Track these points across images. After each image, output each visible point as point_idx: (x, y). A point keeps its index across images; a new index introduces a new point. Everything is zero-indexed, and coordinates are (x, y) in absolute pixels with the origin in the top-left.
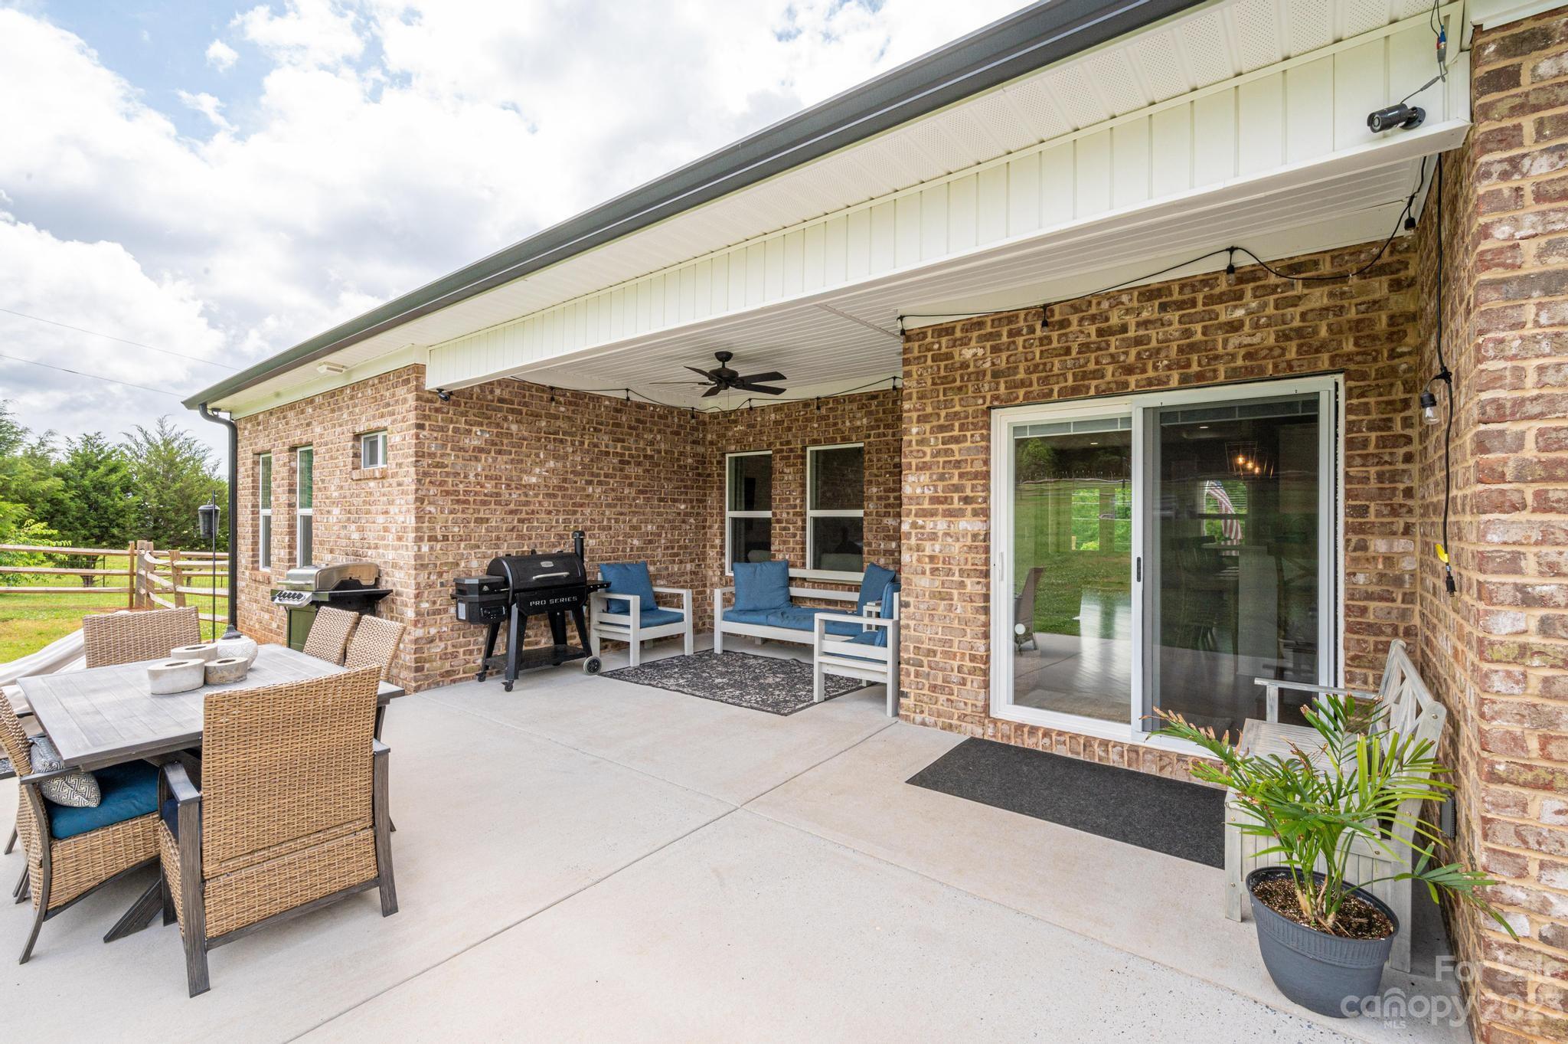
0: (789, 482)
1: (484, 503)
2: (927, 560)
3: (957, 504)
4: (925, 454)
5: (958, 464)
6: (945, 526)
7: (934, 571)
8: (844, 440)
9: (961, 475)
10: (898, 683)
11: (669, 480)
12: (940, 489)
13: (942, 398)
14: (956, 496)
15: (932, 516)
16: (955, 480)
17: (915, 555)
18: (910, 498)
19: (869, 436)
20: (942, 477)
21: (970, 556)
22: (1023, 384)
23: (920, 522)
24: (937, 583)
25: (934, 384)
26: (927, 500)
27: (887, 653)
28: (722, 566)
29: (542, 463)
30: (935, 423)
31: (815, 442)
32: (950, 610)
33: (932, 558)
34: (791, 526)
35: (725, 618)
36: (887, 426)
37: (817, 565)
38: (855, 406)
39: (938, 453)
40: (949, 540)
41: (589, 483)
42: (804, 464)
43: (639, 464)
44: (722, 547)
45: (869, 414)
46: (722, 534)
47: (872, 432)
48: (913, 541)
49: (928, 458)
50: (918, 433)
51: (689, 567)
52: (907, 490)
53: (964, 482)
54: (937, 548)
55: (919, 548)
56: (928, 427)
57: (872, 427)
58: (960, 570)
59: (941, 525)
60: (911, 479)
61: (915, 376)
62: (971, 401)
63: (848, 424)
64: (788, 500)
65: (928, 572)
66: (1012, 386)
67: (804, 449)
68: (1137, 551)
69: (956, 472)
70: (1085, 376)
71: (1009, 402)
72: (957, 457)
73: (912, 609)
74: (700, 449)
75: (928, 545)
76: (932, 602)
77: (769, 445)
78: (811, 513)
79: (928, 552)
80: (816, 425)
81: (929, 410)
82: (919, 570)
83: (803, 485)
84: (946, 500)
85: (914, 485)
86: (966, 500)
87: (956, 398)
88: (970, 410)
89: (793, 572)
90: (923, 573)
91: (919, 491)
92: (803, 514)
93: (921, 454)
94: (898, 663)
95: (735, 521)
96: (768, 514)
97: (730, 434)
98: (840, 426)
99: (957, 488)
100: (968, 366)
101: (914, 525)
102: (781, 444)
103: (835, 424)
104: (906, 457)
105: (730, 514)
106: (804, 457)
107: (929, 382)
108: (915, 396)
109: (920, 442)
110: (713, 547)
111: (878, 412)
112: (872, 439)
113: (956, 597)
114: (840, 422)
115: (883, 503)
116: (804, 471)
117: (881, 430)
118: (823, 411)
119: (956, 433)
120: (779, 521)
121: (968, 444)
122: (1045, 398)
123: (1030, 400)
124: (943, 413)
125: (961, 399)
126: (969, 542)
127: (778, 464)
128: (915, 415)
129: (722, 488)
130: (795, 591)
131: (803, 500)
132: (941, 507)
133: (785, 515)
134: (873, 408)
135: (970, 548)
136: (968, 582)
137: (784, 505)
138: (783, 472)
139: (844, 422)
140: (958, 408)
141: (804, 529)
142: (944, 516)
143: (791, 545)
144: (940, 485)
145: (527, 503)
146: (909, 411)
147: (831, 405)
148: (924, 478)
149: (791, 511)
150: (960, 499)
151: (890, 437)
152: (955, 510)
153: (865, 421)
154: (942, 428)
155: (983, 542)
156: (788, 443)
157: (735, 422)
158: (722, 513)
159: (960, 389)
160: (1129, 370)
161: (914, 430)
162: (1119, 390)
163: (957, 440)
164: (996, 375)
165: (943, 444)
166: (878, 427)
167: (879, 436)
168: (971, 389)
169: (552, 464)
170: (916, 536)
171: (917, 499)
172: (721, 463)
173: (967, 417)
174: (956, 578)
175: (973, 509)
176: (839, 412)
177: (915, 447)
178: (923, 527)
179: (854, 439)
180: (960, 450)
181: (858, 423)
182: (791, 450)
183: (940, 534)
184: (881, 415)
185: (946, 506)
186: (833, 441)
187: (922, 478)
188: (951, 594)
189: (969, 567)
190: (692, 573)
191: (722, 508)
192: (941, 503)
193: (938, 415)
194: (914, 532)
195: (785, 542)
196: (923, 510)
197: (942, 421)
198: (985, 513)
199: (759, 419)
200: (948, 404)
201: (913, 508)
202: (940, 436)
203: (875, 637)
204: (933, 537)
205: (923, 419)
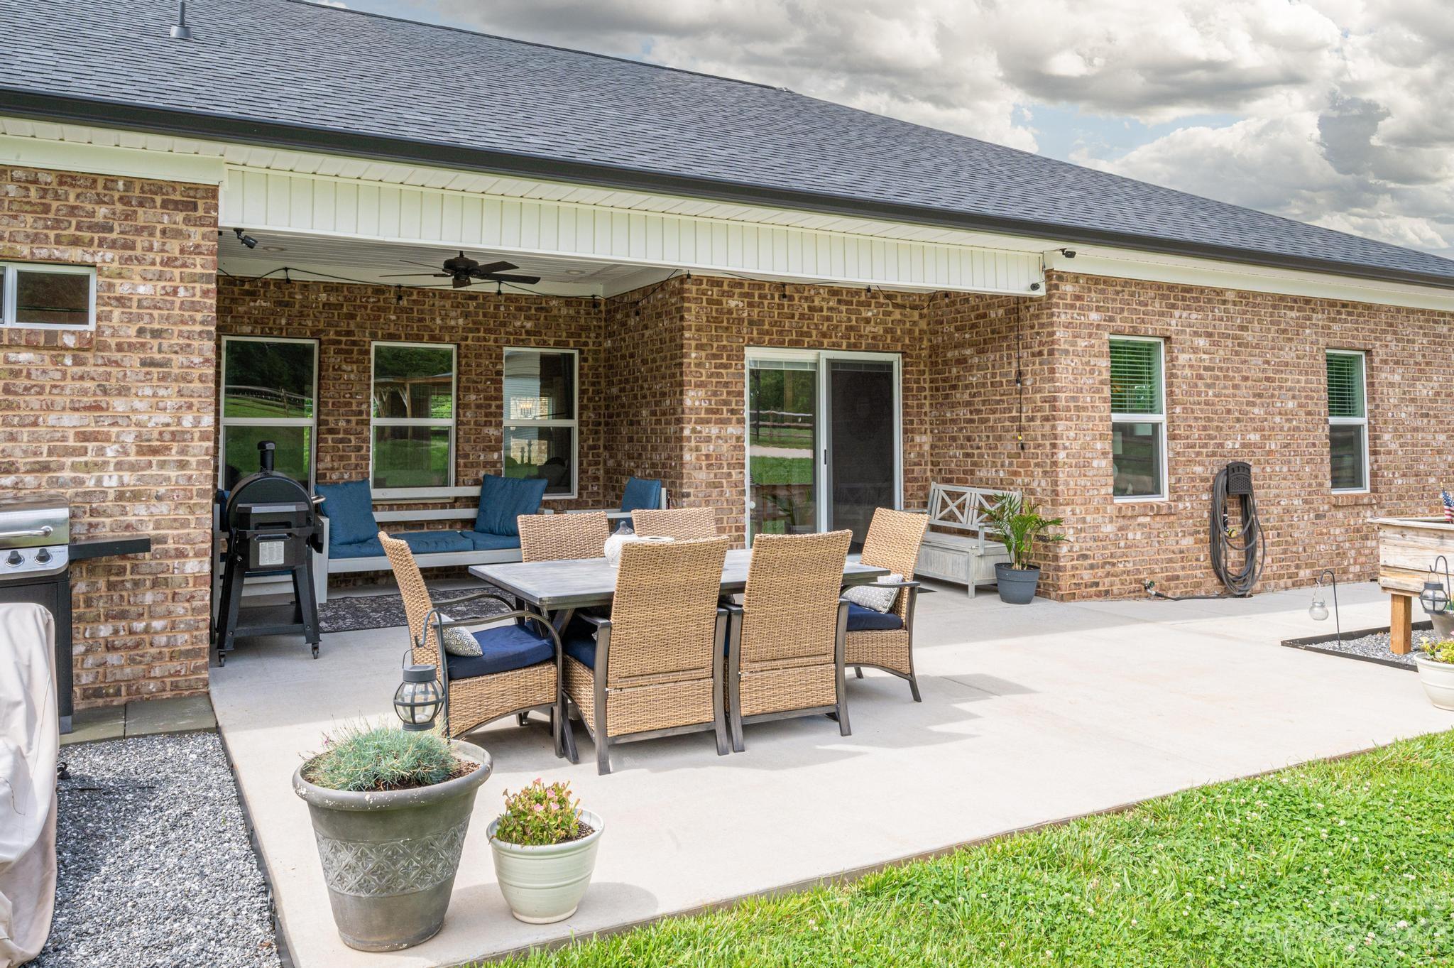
0: (349, 382)
2: (704, 458)
3: (726, 415)
4: (701, 374)
5: (726, 384)
6: (717, 431)
7: (709, 466)
8: (433, 339)
9: (728, 393)
12: (713, 403)
13: (713, 333)
14: (725, 408)
15: (708, 423)
16: (724, 397)
17: (694, 454)
18: (691, 409)
19: (466, 339)
20: (715, 394)
21: (735, 453)
22: (768, 333)
23: (699, 428)
24: (712, 476)
25: (708, 321)
26: (703, 411)
30: (709, 352)
31: (385, 337)
32: (721, 495)
33: (708, 456)
34: (352, 438)
36: (487, 331)
38: (448, 304)
39: (712, 375)
40: (720, 441)
42: (365, 361)
45: (466, 315)
47: (471, 335)
48: (693, 444)
49: (703, 378)
50: (696, 358)
52: (688, 402)
53: (731, 398)
54: (711, 448)
55: (697, 449)
56: (703, 354)
57: (471, 330)
58: (728, 464)
59: (714, 430)
60: (691, 393)
61: (693, 313)
62: (735, 339)
63: (438, 321)
64: (349, 404)
65: (704, 467)
66: (761, 333)
67: (370, 344)
68: (825, 448)
69: (725, 390)
70: (802, 334)
71: (759, 344)
72: (725, 379)
73: (692, 498)
75: (704, 447)
76: (709, 490)
77: (315, 333)
78: (376, 422)
79: (704, 452)
80: (393, 317)
81: (704, 341)
82: (698, 466)
83: (366, 387)
84: (717, 412)
85: (693, 398)
86: (732, 412)
87: (724, 335)
88: (734, 345)
90: (701, 468)
91: (697, 403)
92: (364, 424)
93: (698, 375)
95: (232, 430)
97: (242, 309)
98: (428, 322)
99: (726, 403)
100: (732, 313)
101: (694, 431)
102: (338, 333)
103: (422, 320)
104: (687, 376)
105: (226, 422)
106: (365, 353)
107: (705, 319)
108: (693, 328)
109: (699, 365)
111: (477, 314)
112: (469, 342)
113: (725, 485)
114: (428, 318)
115: (483, 411)
117: (482, 334)
118: (404, 303)
119: (724, 361)
120: (332, 432)
121: (733, 370)
122: (780, 344)
123: (772, 344)
124: (715, 345)
125: (727, 337)
126: (734, 442)
127: (330, 359)
128: (693, 343)
131: (366, 405)
132: (714, 416)
133: (342, 424)
134: (471, 308)
135: (735, 447)
136: (733, 472)
137: (342, 410)
138: (340, 369)
139: (433, 319)
140: (725, 343)
141: (366, 440)
142: (716, 423)
143: (353, 461)
144: (714, 399)
146: (689, 339)
147: (415, 297)
148: (702, 393)
149: (354, 419)
150: (728, 411)
151: (491, 343)
152: (725, 419)
153: (461, 321)
154: (715, 356)
155: (742, 443)
156: (349, 333)
157: (253, 294)
159: (727, 328)
160: (824, 335)
161: (693, 355)
162: (818, 346)
163: (725, 366)
164: (751, 323)
165: (715, 368)
166: (478, 330)
167: (478, 339)
168: (734, 330)
170: (695, 438)
171: (696, 410)
173: (732, 350)
174: (725, 470)
175: (738, 419)
176: (426, 306)
177: (693, 368)
178: (700, 432)
179: (447, 339)
180: (727, 374)
181: (453, 323)
182: (354, 343)
183: (714, 437)
184: (481, 317)
185: (718, 416)
186: (419, 338)
187: (700, 394)
188: (721, 483)
189: (734, 461)
192: (715, 413)
193: (712, 346)
194: (693, 436)
195: (341, 458)
196: (701, 418)
197: (714, 351)
199: (298, 297)
200: (719, 338)
201: (693, 417)
202: (713, 362)
204: (708, 440)
205: (699, 347)
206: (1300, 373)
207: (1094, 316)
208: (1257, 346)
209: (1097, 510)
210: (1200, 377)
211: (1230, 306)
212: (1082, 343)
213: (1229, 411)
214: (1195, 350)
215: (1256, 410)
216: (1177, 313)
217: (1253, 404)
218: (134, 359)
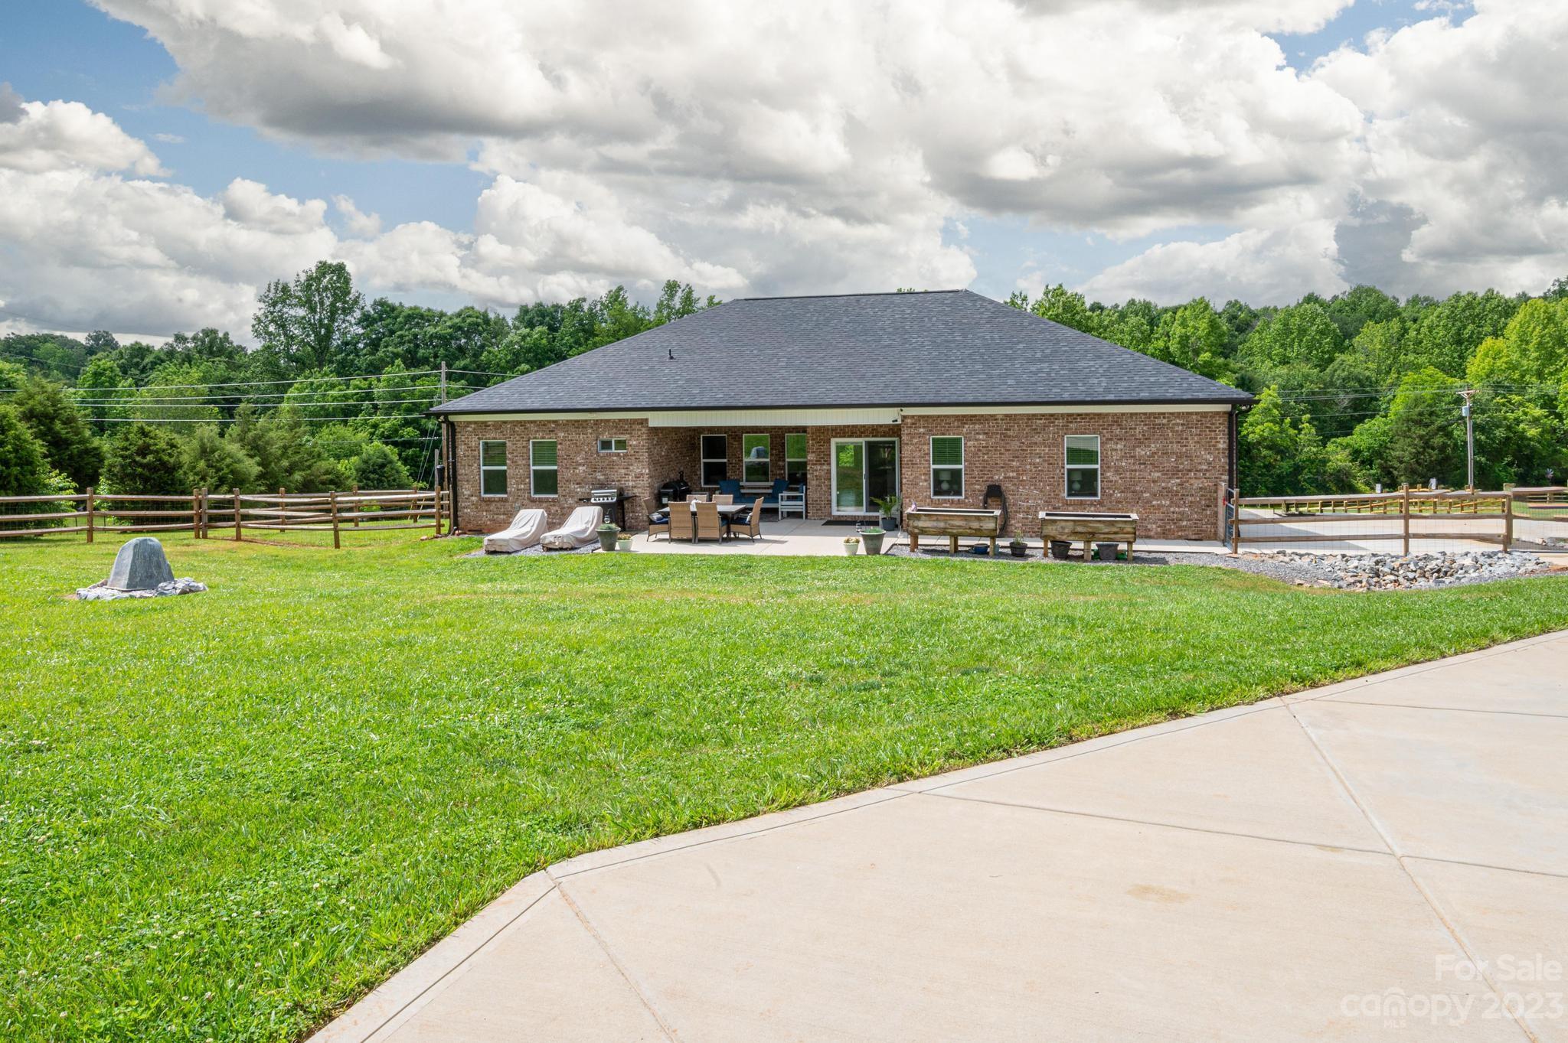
0: (736, 448)
1: (658, 463)
2: (813, 478)
3: (821, 462)
5: (821, 452)
7: (816, 480)
8: (761, 432)
10: (807, 512)
11: (687, 448)
12: (818, 458)
13: (818, 434)
14: (822, 460)
15: (815, 465)
16: (821, 456)
17: (811, 476)
20: (817, 455)
21: (826, 475)
22: (839, 433)
24: (818, 483)
25: (816, 430)
26: (814, 461)
27: (803, 503)
28: (700, 483)
30: (816, 441)
31: (747, 433)
32: (821, 490)
33: (816, 477)
34: (737, 465)
37: (747, 481)
39: (817, 449)
40: (820, 471)
41: (672, 453)
42: (742, 441)
43: (678, 444)
44: (700, 474)
46: (700, 469)
48: (811, 472)
49: (814, 450)
50: (811, 443)
52: (809, 458)
53: (824, 457)
54: (816, 474)
55: (812, 474)
56: (814, 442)
58: (823, 479)
59: (819, 467)
60: (810, 455)
62: (826, 436)
64: (736, 455)
66: (836, 433)
67: (742, 435)
68: (864, 473)
69: (822, 454)
70: (852, 433)
71: (835, 437)
72: (822, 450)
73: (810, 491)
75: (814, 473)
76: (815, 488)
77: (723, 434)
78: (745, 459)
79: (814, 475)
81: (814, 437)
82: (812, 480)
83: (742, 449)
84: (818, 461)
85: (811, 457)
86: (824, 461)
87: (822, 435)
88: (826, 438)
89: (741, 484)
92: (742, 461)
93: (812, 449)
94: (806, 505)
95: (706, 464)
96: (724, 460)
99: (821, 458)
101: (811, 467)
102: (732, 432)
104: (808, 449)
105: (703, 461)
106: (742, 438)
108: (810, 433)
110: (696, 475)
112: (773, 432)
113: (822, 486)
115: (778, 456)
116: (742, 443)
119: (822, 444)
120: (731, 463)
121: (825, 447)
122: (844, 437)
123: (840, 437)
124: (818, 439)
126: (826, 471)
127: (729, 441)
128: (811, 438)
129: (699, 449)
130: (743, 491)
131: (742, 455)
132: (817, 463)
133: (734, 461)
135: (826, 473)
136: (826, 482)
137: (734, 457)
138: (732, 444)
140: (822, 437)
141: (742, 466)
142: (819, 465)
143: (738, 472)
148: (814, 455)
149: (737, 458)
151: (780, 433)
154: (818, 442)
155: (829, 472)
156: (735, 432)
158: (699, 460)
159: (823, 433)
160: (862, 432)
162: (860, 436)
163: (820, 446)
164: (830, 431)
168: (826, 433)
170: (811, 470)
171: (811, 461)
172: (699, 440)
173: (825, 440)
174: (823, 481)
175: (827, 464)
177: (811, 447)
178: (813, 468)
179: (766, 432)
180: (823, 448)
182: (736, 435)
183: (818, 470)
189: (826, 478)
191: (699, 458)
195: (734, 471)
196: (813, 464)
198: (829, 464)
200: (820, 436)
201: (811, 464)
202: (818, 444)
203: (799, 498)
204: (816, 470)
205: (813, 440)
206: (1045, 447)
207: (922, 430)
208: (1016, 436)
209: (921, 501)
210: (980, 451)
211: (999, 421)
212: (915, 441)
213: (997, 464)
214: (977, 440)
215: (1014, 463)
216: (967, 426)
217: (1013, 461)
218: (633, 458)
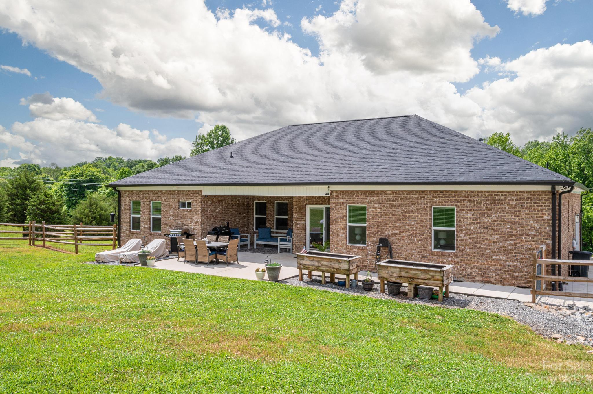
0: (270, 209)
1: (210, 216)
3: (301, 219)
5: (301, 213)
7: (298, 230)
8: (283, 201)
9: (302, 215)
10: (292, 248)
11: (241, 208)
20: (299, 215)
21: (303, 227)
22: (310, 202)
24: (298, 232)
25: (298, 200)
26: (297, 218)
27: (290, 243)
28: (253, 229)
29: (219, 207)
31: (277, 201)
32: (300, 236)
34: (271, 220)
35: (257, 240)
37: (277, 229)
40: (300, 225)
41: (227, 210)
42: (274, 205)
43: (236, 205)
44: (253, 224)
46: (253, 221)
47: (290, 200)
49: (297, 212)
51: (246, 229)
52: (294, 216)
54: (298, 226)
55: (296, 226)
56: (297, 207)
58: (302, 229)
59: (299, 222)
60: (294, 214)
61: (295, 199)
62: (304, 204)
63: (284, 197)
67: (274, 202)
68: (324, 227)
70: (318, 202)
71: (308, 204)
73: (294, 236)
74: (248, 200)
76: (297, 235)
77: (266, 201)
78: (276, 217)
82: (296, 229)
83: (274, 210)
84: (300, 218)
85: (295, 216)
86: (303, 219)
89: (272, 230)
92: (274, 217)
94: (292, 244)
95: (256, 218)
96: (265, 216)
97: (256, 197)
98: (282, 198)
99: (301, 217)
100: (303, 198)
104: (294, 211)
105: (255, 216)
106: (274, 204)
109: (296, 209)
110: (251, 224)
116: (274, 207)
120: (268, 218)
122: (313, 204)
123: (311, 204)
124: (299, 205)
125: (302, 203)
126: (303, 225)
127: (268, 205)
129: (253, 210)
130: (272, 234)
131: (274, 214)
132: (299, 220)
136: (303, 231)
137: (269, 214)
138: (269, 207)
141: (274, 220)
143: (271, 224)
145: (216, 216)
146: (294, 204)
148: (296, 215)
149: (271, 216)
153: (288, 197)
154: (299, 207)
155: (305, 225)
156: (270, 200)
158: (253, 216)
159: (302, 201)
160: (323, 202)
161: (295, 207)
162: (322, 204)
163: (301, 209)
164: (307, 200)
165: (299, 210)
169: (221, 207)
171: (295, 218)
172: (253, 204)
173: (303, 206)
174: (301, 231)
179: (286, 201)
180: (302, 211)
181: (286, 197)
182: (271, 202)
186: (281, 201)
188: (300, 233)
190: (247, 231)
191: (253, 215)
194: (295, 223)
195: (269, 223)
196: (296, 220)
198: (305, 221)
200: (300, 203)
203: (289, 241)
204: (298, 224)
205: (296, 205)
210: (376, 215)
212: (338, 207)
213: (387, 224)
214: (375, 208)
216: (369, 198)
218: (194, 212)
